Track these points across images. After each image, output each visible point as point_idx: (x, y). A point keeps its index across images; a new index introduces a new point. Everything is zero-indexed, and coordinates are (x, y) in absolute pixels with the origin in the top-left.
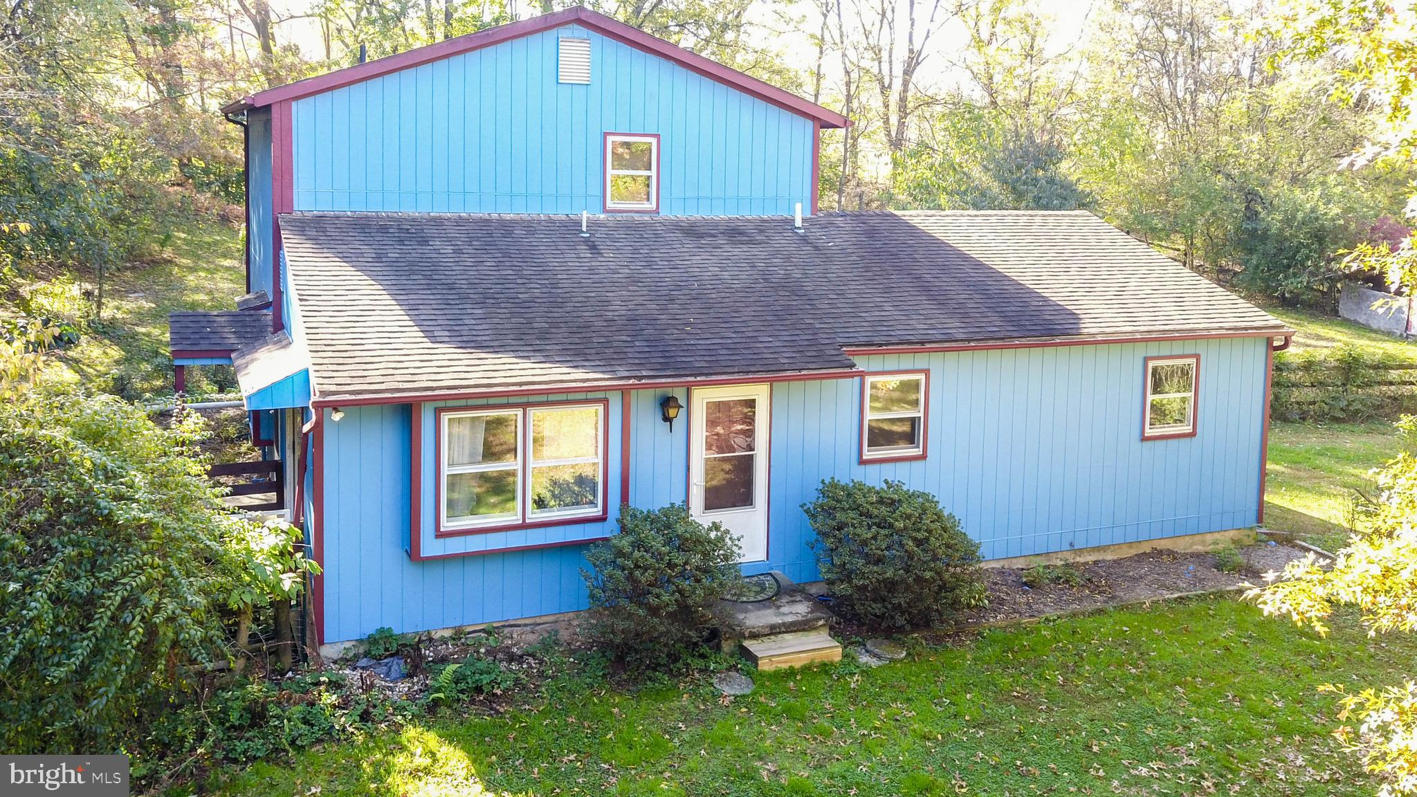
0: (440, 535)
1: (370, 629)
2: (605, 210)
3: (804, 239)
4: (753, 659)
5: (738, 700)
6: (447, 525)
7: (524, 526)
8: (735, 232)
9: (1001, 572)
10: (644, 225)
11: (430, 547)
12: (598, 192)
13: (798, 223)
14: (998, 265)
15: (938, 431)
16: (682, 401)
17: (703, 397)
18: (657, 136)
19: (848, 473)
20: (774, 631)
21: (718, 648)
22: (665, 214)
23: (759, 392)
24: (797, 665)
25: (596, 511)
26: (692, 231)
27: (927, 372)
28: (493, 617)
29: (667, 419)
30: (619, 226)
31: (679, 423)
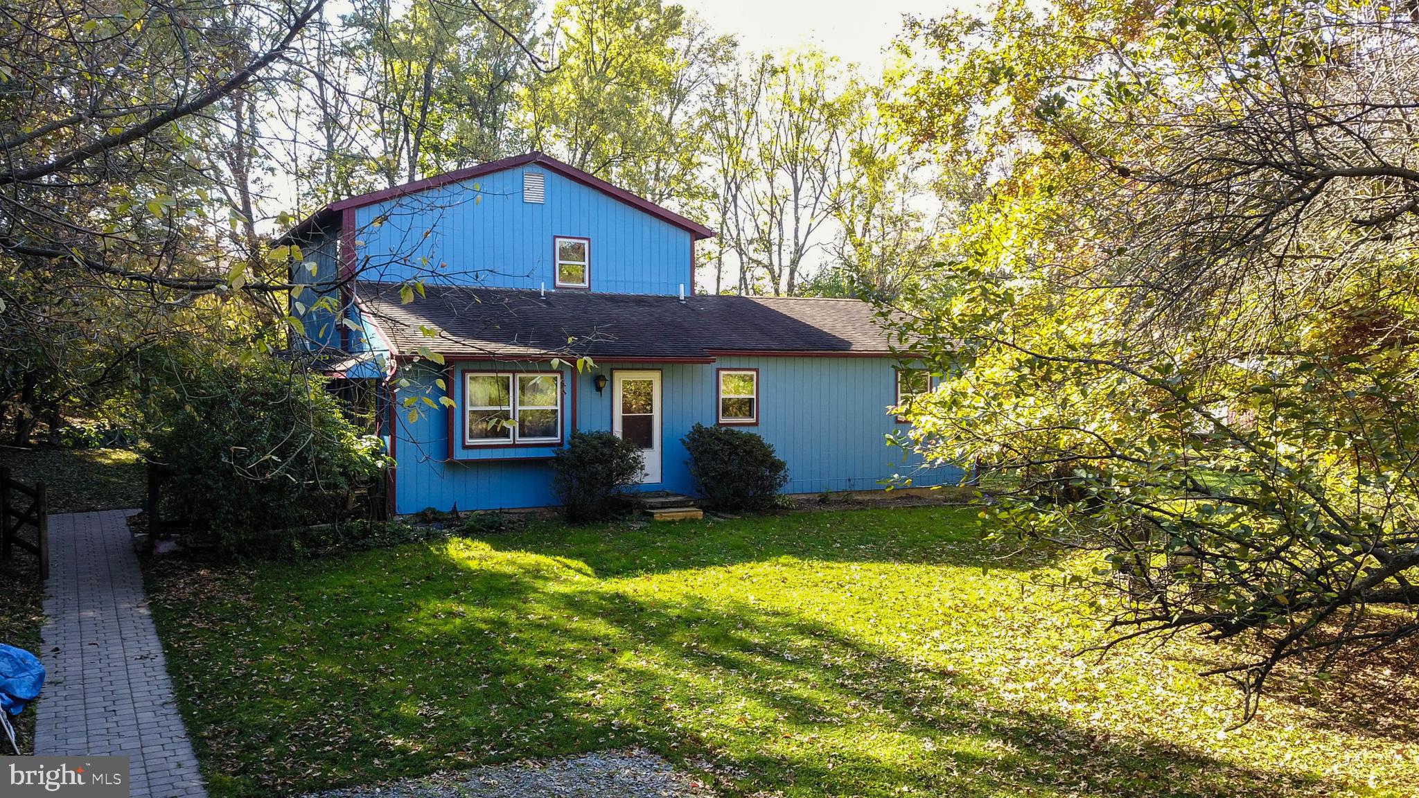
0: (465, 447)
1: (422, 507)
2: (555, 287)
3: (685, 306)
4: (652, 515)
5: (641, 529)
6: (469, 442)
7: (514, 446)
8: (640, 301)
9: (808, 500)
10: (581, 296)
11: (460, 454)
12: (550, 275)
13: (682, 297)
14: (809, 322)
15: (765, 408)
16: (607, 378)
17: (620, 378)
18: (588, 239)
19: (708, 424)
20: (664, 506)
21: (631, 513)
22: (594, 290)
23: (655, 377)
24: (677, 519)
25: (557, 439)
26: (614, 300)
27: (757, 370)
28: (495, 505)
29: (599, 389)
30: (564, 296)
31: (606, 390)
